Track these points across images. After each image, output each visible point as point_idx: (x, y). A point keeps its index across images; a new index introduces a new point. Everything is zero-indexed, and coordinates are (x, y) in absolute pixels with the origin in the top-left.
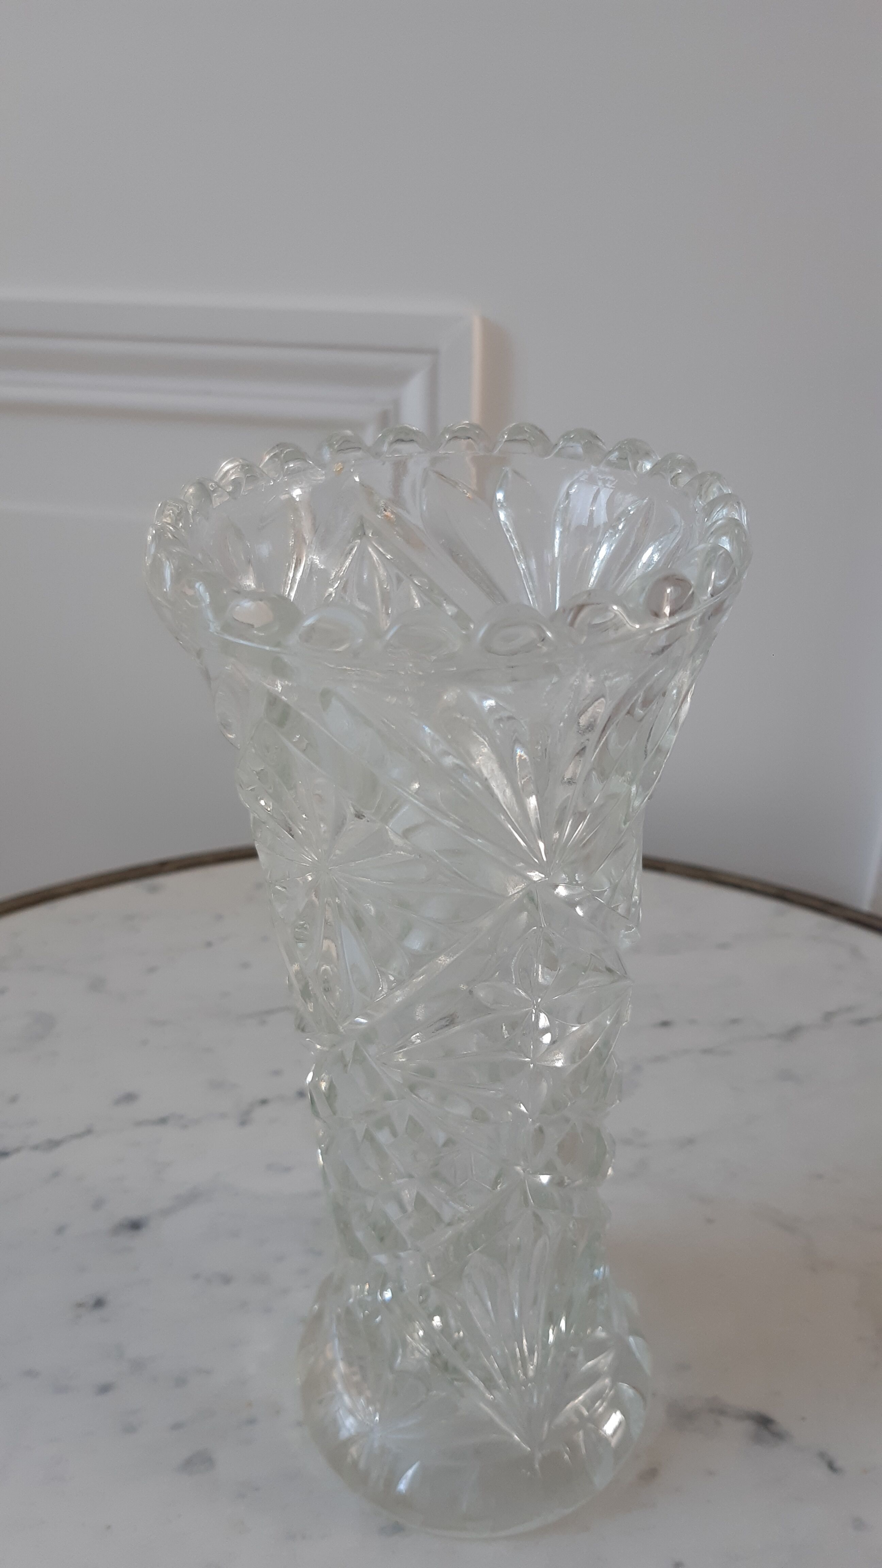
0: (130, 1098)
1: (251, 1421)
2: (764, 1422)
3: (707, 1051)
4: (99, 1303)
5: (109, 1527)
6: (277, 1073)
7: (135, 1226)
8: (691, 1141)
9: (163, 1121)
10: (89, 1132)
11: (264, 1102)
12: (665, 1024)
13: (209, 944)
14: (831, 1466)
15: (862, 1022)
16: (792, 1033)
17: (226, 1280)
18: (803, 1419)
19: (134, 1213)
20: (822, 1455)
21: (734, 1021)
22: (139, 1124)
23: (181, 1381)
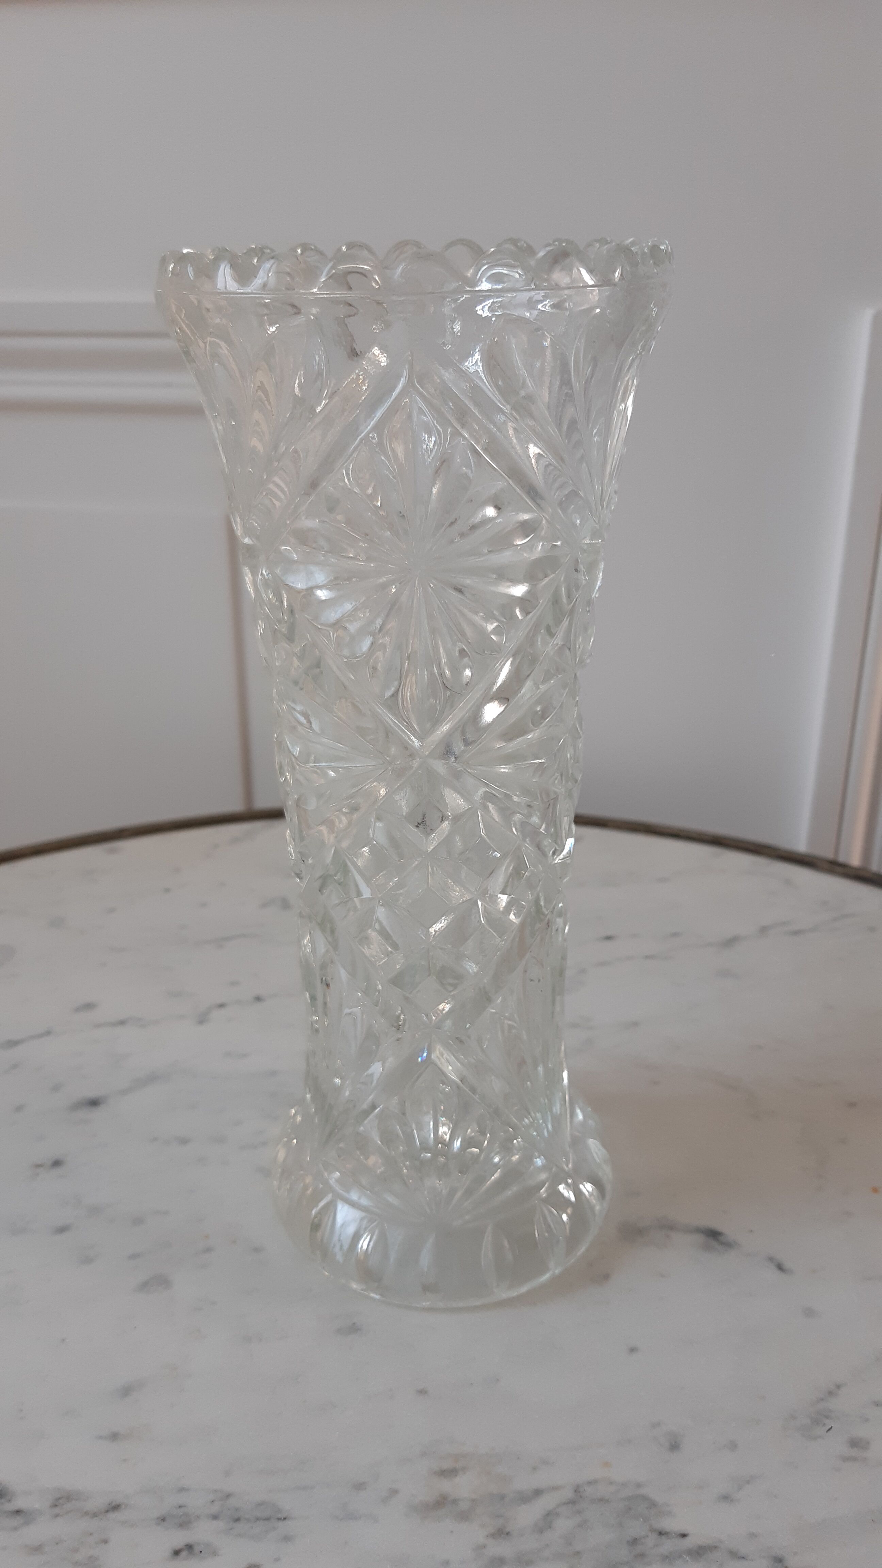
0: (89, 1006)
1: (208, 1250)
2: (713, 1235)
3: (647, 957)
4: (57, 1163)
5: (64, 1340)
6: (234, 984)
7: (94, 1103)
8: (636, 1024)
9: (122, 1023)
10: (48, 1033)
11: (222, 1006)
12: (609, 938)
13: (167, 890)
14: (780, 1267)
15: (796, 933)
16: (731, 942)
17: (184, 1141)
18: (752, 1231)
19: (92, 1094)
20: (771, 1259)
21: (675, 935)
22: (98, 1026)
23: (138, 1221)
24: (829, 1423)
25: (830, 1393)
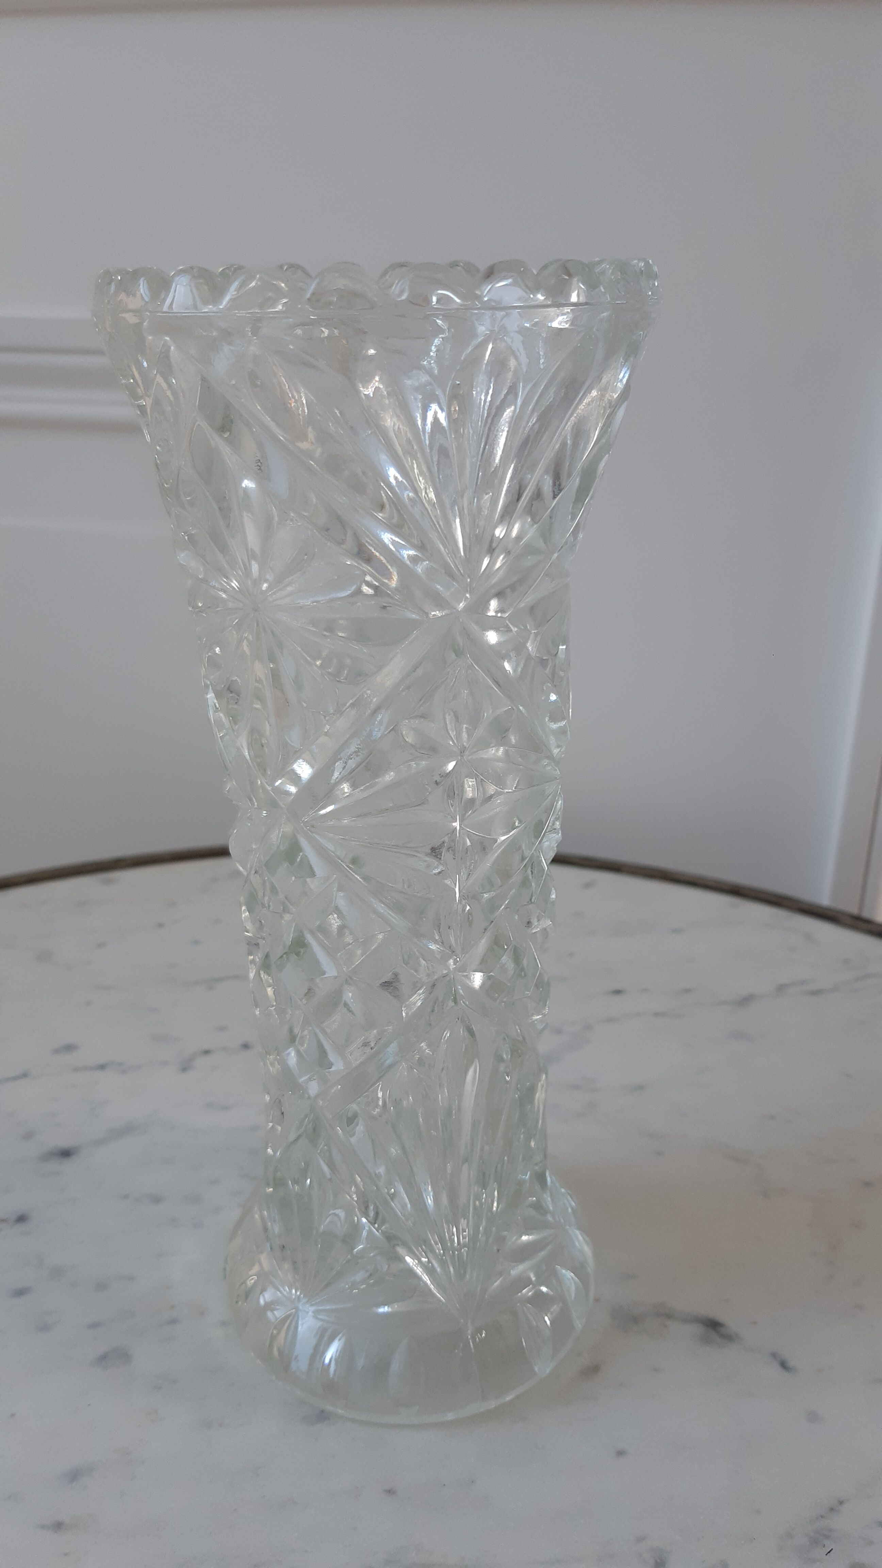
0: (69, 1048)
1: (173, 1322)
2: (713, 1325)
3: (657, 1015)
4: (21, 1219)
5: (13, 1415)
6: (222, 1029)
7: (66, 1154)
8: (641, 1088)
9: (102, 1067)
10: (25, 1075)
11: (207, 1052)
12: (618, 992)
13: (160, 925)
14: (784, 1365)
15: (815, 993)
16: (746, 1000)
17: (157, 1200)
18: (755, 1323)
19: (64, 1143)
20: (774, 1355)
21: (687, 991)
22: (77, 1069)
23: (101, 1286)
24: (829, 1545)
25: (832, 1510)
